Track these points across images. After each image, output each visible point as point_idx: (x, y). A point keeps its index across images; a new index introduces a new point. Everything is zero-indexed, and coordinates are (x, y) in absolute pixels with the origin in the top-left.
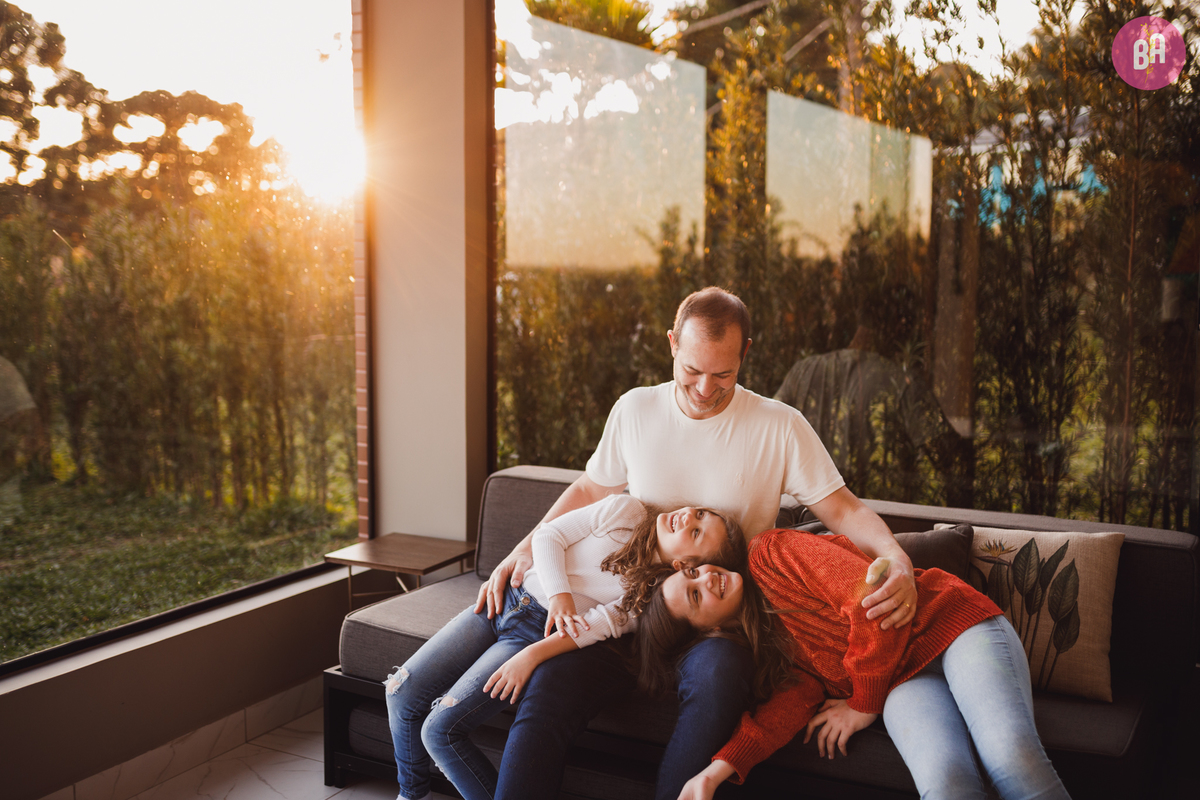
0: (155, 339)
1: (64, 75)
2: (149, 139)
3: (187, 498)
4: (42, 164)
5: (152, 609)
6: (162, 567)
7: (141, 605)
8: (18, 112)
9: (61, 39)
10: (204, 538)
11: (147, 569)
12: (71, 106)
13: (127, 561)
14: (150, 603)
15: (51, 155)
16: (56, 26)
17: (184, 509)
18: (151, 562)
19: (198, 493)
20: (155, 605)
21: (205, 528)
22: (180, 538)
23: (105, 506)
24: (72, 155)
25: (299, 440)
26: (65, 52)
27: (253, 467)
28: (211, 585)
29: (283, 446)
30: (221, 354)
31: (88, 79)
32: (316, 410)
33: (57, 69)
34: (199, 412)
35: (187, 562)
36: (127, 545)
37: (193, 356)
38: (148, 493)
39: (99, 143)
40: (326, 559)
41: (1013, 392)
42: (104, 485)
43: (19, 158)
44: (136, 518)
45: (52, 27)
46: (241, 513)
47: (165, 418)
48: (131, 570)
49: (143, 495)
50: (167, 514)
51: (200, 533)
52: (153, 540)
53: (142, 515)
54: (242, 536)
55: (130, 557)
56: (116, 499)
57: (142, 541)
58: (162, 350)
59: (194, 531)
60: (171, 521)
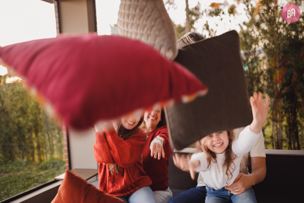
0: (14, 118)
3: (25, 160)
5: (10, 195)
6: (15, 181)
7: (7, 194)
10: (29, 172)
11: (11, 183)
13: (5, 180)
14: (10, 193)
17: (24, 164)
18: (12, 180)
19: (28, 159)
20: (12, 194)
21: (30, 168)
22: (22, 172)
23: (2, 164)
25: (55, 142)
27: (43, 151)
28: (29, 185)
29: (50, 145)
30: (32, 121)
32: (59, 134)
34: (27, 137)
35: (23, 179)
36: (7, 175)
37: (24, 122)
38: (15, 160)
42: (3, 159)
44: (10, 167)
46: (40, 163)
47: (18, 139)
48: (6, 183)
49: (13, 161)
50: (19, 165)
51: (28, 170)
52: (14, 173)
53: (12, 166)
54: (39, 170)
55: (6, 179)
56: (6, 162)
57: (11, 174)
58: (16, 121)
59: (26, 170)
60: (20, 167)
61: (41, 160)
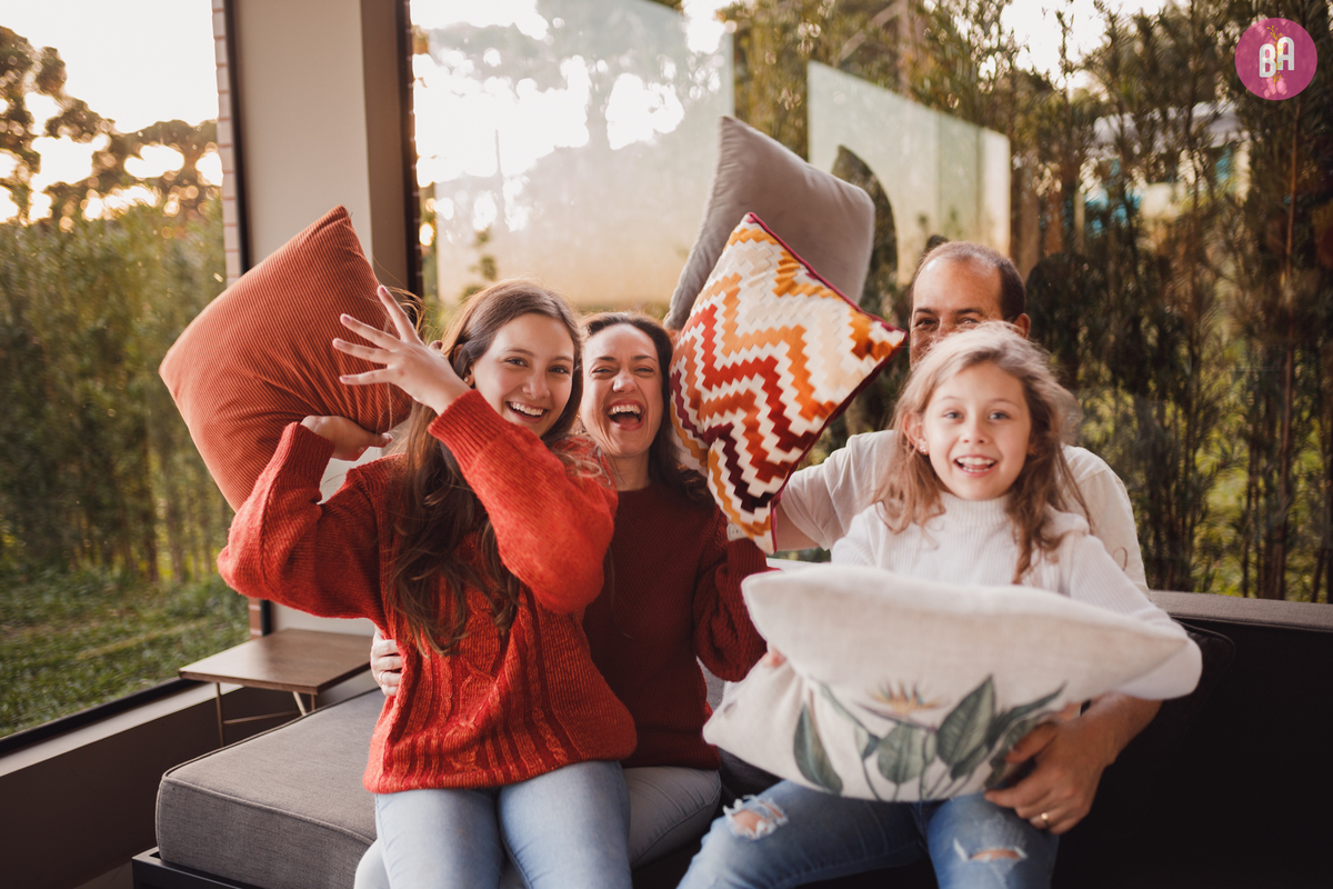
0: (68, 379)
1: (68, 105)
2: (167, 173)
3: (117, 571)
4: (48, 201)
6: (55, 666)
8: (18, 145)
9: (60, 64)
10: (125, 624)
11: (35, 670)
12: (77, 137)
13: (13, 658)
14: (23, 717)
15: (59, 191)
16: (55, 50)
17: (111, 587)
19: (129, 565)
21: (131, 609)
22: (95, 624)
23: (14, 585)
24: (81, 191)
26: (65, 79)
27: (192, 532)
28: (112, 687)
31: (92, 107)
33: (58, 97)
34: (122, 466)
36: (25, 635)
37: (110, 398)
38: (71, 567)
39: (109, 178)
40: (181, 674)
41: (1131, 411)
42: (20, 560)
43: (21, 193)
44: (48, 599)
45: (51, 51)
46: (177, 589)
47: (84, 475)
48: (14, 670)
49: (64, 571)
50: (89, 593)
51: (121, 617)
52: (58, 628)
53: (57, 595)
54: (171, 620)
55: (19, 653)
56: (32, 575)
57: (45, 630)
58: (76, 393)
59: (115, 615)
60: (89, 602)
61: (184, 575)
